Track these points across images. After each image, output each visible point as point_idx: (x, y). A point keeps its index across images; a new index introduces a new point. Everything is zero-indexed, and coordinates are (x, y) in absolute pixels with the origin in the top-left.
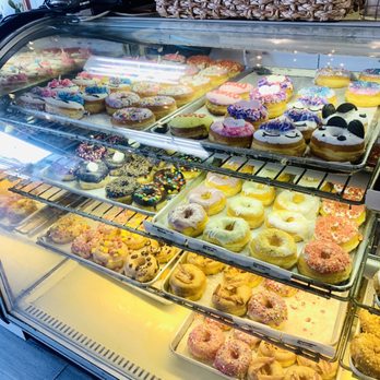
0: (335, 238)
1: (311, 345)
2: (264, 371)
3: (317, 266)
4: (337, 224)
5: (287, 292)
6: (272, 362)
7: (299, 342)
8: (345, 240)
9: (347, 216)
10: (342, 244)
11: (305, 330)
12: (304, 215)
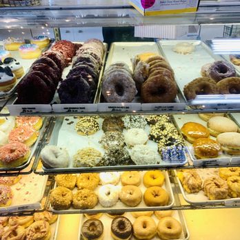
0: (20, 139)
1: (27, 207)
2: (12, 235)
3: (6, 159)
4: (23, 131)
5: (13, 181)
6: (16, 228)
7: (19, 208)
8: (26, 139)
9: (30, 125)
10: (25, 142)
11: (25, 200)
12: (4, 132)
